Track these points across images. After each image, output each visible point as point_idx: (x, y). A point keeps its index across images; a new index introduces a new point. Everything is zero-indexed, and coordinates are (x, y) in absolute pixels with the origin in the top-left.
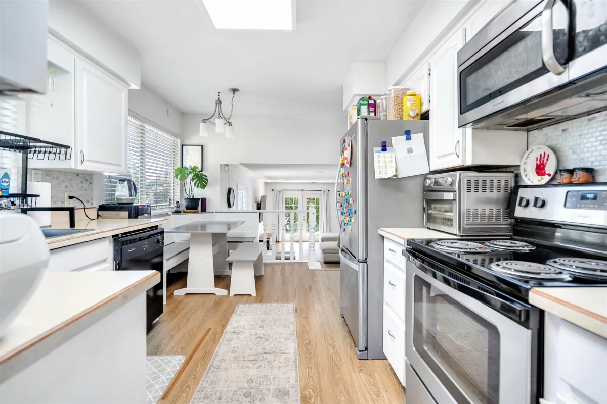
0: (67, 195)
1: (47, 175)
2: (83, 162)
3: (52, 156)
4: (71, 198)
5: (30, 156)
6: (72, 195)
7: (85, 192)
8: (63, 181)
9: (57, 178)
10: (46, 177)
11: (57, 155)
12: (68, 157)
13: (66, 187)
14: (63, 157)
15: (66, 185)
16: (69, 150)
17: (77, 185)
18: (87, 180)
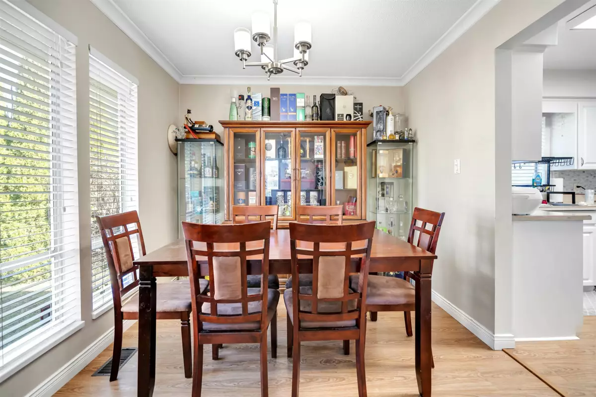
0: (576, 185)
1: (562, 174)
2: (582, 164)
3: (563, 164)
4: (578, 187)
5: (551, 165)
6: (579, 185)
7: (590, 183)
8: (573, 177)
9: (569, 175)
10: (562, 175)
11: (566, 163)
12: (572, 163)
13: (575, 180)
14: (568, 164)
15: (575, 178)
16: (572, 159)
17: (583, 179)
18: (592, 175)
